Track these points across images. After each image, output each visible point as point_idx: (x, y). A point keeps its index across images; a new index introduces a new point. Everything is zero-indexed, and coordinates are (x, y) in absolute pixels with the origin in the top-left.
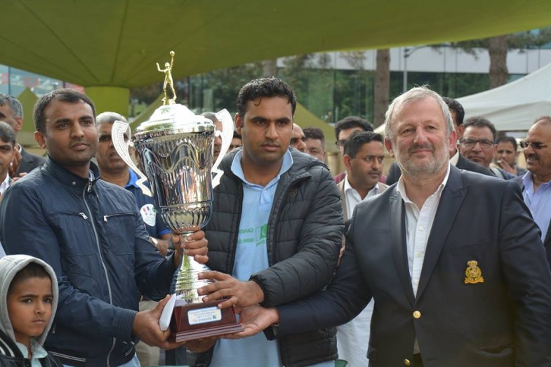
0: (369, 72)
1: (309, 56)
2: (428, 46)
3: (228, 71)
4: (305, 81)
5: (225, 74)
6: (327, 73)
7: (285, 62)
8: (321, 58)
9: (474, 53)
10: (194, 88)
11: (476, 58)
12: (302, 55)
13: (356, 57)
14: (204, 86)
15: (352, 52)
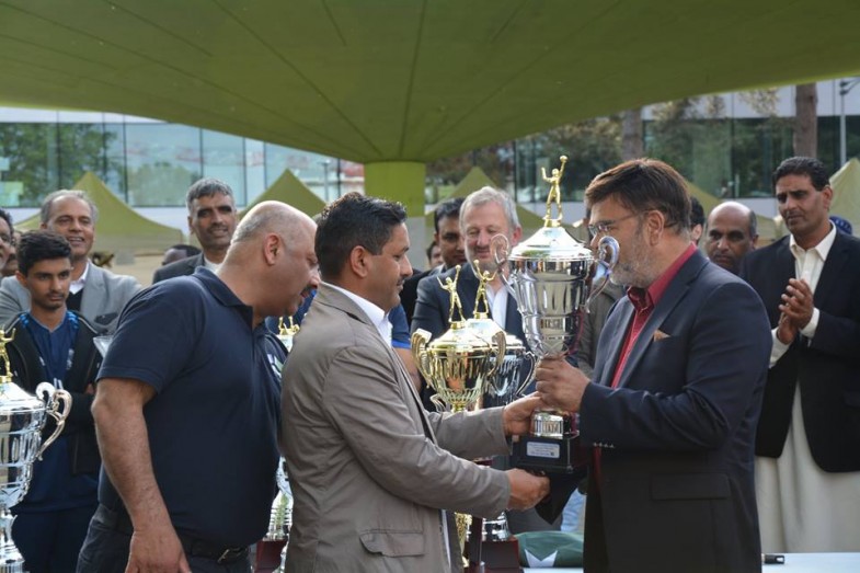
0: (785, 120)
1: (691, 101)
4: (688, 139)
5: (567, 135)
6: (719, 124)
7: (655, 113)
8: (711, 103)
10: (522, 157)
12: (681, 100)
13: (763, 100)
14: (537, 153)
15: (757, 91)
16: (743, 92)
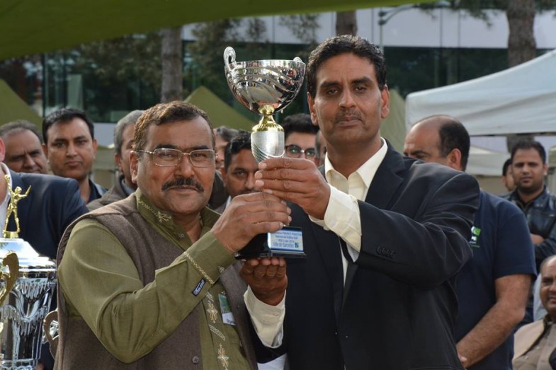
1: (232, 23)
2: (416, 7)
3: (105, 46)
5: (101, 51)
6: (260, 49)
7: (195, 33)
8: (251, 25)
9: (485, 18)
10: (52, 72)
11: (489, 25)
12: (221, 21)
13: (305, 25)
14: (69, 70)
15: (298, 16)
16: (283, 16)
